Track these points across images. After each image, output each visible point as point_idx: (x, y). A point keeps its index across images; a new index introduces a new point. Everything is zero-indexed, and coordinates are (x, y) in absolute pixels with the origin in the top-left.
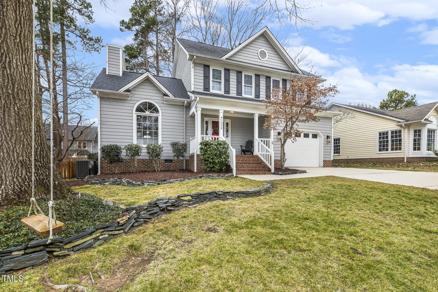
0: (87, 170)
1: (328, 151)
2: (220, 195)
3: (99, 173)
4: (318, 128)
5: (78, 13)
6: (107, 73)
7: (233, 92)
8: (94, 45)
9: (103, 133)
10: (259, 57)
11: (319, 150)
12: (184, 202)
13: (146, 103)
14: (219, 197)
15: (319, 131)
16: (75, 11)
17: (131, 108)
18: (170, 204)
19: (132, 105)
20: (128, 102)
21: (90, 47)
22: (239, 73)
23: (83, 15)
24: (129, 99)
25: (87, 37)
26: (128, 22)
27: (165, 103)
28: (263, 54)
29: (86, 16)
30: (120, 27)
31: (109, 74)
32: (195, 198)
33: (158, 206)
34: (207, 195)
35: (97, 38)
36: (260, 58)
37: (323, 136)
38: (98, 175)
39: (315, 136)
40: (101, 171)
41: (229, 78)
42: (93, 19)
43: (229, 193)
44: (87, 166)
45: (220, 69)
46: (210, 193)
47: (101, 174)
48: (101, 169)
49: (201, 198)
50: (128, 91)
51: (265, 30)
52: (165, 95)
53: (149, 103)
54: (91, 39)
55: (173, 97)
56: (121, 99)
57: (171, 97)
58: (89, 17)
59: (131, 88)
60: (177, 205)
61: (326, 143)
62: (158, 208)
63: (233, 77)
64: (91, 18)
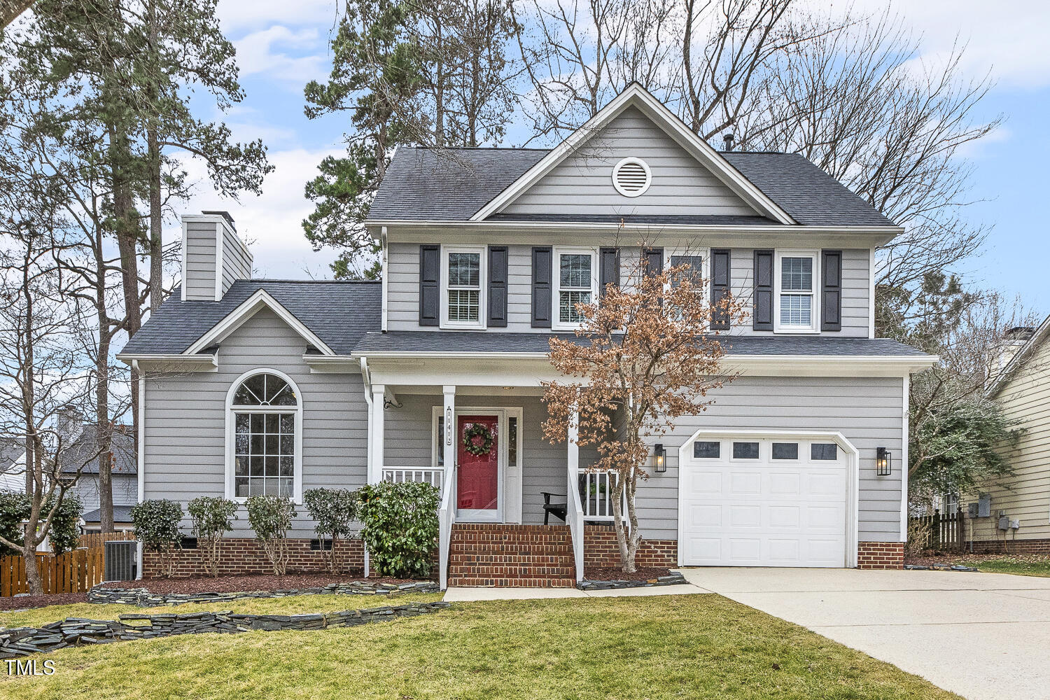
0: (128, 567)
1: (888, 506)
2: (222, 622)
3: (139, 576)
4: (834, 422)
5: (199, 80)
6: (184, 298)
7: (519, 319)
8: (244, 168)
9: (152, 468)
10: (617, 185)
11: (846, 501)
12: (127, 631)
13: (261, 376)
14: (218, 625)
15: (839, 434)
16: (191, 74)
17: (219, 396)
18: (91, 631)
19: (223, 387)
20: (213, 378)
21: (234, 178)
22: (541, 254)
23: (210, 82)
24: (216, 370)
25: (225, 149)
26: (327, 85)
27: (312, 371)
28: (633, 174)
29: (221, 85)
30: (307, 103)
31: (189, 298)
32: (160, 624)
33: (61, 632)
34: (195, 621)
35: (251, 146)
36: (622, 190)
37: (857, 452)
38: (138, 581)
39: (825, 452)
40: (144, 570)
41: (506, 275)
42: (240, 91)
43: (243, 618)
44: (128, 557)
45: (475, 251)
46: (200, 617)
47: (144, 578)
48: (144, 566)
49: (177, 625)
50: (211, 349)
51: (632, 94)
52: (312, 350)
53: (270, 376)
54: (234, 154)
55: (333, 355)
56: (198, 373)
57: (326, 354)
58: (231, 86)
59: (222, 340)
60: (109, 634)
61: (873, 474)
62: (61, 635)
63: (520, 271)
64: (236, 87)
